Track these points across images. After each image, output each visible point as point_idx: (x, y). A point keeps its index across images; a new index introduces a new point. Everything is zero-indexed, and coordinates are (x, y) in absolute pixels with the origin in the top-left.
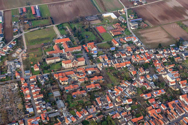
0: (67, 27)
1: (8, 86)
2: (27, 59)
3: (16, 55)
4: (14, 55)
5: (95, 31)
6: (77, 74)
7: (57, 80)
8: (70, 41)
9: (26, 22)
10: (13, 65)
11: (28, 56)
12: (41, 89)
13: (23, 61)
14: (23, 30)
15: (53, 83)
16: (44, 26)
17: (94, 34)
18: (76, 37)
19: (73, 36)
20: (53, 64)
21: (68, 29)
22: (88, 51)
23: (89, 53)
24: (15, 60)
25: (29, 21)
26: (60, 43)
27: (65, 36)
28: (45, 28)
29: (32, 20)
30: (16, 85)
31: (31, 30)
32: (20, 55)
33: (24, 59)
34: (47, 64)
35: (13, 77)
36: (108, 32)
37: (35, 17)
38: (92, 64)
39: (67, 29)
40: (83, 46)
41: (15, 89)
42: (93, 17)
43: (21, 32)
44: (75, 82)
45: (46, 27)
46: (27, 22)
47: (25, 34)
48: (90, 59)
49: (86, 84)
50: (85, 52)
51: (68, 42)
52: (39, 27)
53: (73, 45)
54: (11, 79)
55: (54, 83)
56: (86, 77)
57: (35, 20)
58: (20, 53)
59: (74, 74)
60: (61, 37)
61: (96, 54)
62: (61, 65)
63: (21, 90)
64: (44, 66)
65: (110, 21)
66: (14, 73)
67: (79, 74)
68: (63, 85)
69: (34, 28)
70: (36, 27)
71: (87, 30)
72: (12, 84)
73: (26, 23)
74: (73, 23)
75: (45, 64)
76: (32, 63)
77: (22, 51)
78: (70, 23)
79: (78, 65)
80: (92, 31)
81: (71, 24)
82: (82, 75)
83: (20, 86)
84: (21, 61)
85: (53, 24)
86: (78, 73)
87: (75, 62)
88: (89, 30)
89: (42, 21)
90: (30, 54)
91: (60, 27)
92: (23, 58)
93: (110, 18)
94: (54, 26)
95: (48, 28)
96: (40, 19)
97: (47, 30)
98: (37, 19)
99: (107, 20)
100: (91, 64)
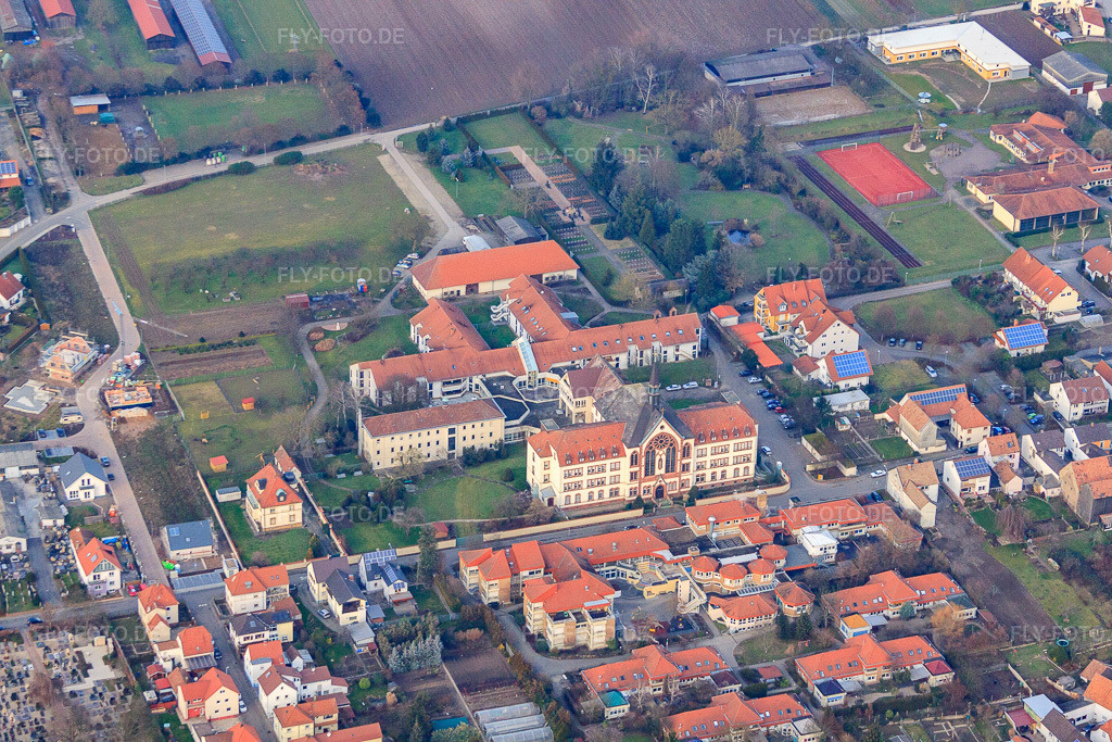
0: (520, 154)
1: (15, 655)
2: (160, 429)
3: (43, 396)
4: (24, 401)
5: (813, 188)
6: (693, 552)
7: (495, 606)
8: (573, 273)
9: (85, 104)
10: (26, 479)
11: (161, 403)
12: (353, 685)
13: (123, 446)
14: (69, 179)
15: (461, 635)
16: (279, 145)
17: (814, 214)
18: (628, 243)
19: (598, 231)
20: (437, 470)
21: (533, 169)
22: (768, 359)
23: (782, 376)
24: (41, 443)
25: (119, 95)
26: (472, 288)
27: (520, 232)
28: (298, 158)
29: (150, 91)
30: (97, 649)
31: (155, 179)
32: (87, 396)
33: (133, 431)
34: (368, 471)
35: (48, 586)
36: (952, 194)
37: (174, 61)
38: (832, 474)
39: (520, 166)
40: (713, 314)
41: (88, 684)
42: (777, 63)
43: (58, 200)
44: (678, 630)
45: (308, 150)
46: (102, 108)
47: (100, 218)
48: (799, 428)
49: (790, 649)
50: (741, 368)
51: (553, 284)
52: (228, 148)
53: (608, 309)
54: (37, 601)
55: (474, 633)
56: (782, 579)
57: (173, 86)
58: (81, 376)
59: (667, 555)
60: (476, 242)
61: (853, 383)
62: (517, 479)
63: (150, 696)
64: (344, 486)
65: (956, 101)
66: (54, 552)
67: (716, 556)
68: (561, 653)
69: (182, 158)
70: (205, 153)
71: (731, 179)
72: (51, 641)
73: (90, 116)
74: (572, 112)
75: (349, 473)
76: (218, 465)
77: (93, 365)
78: (542, 118)
79: (690, 477)
80: (782, 188)
81: (552, 125)
82: (745, 564)
83: (135, 659)
84: (107, 449)
85: (374, 121)
86: (703, 544)
87: (661, 440)
88: (750, 180)
89: (256, 97)
90: (187, 391)
91: (446, 152)
92: (122, 420)
93: (949, 69)
94: (386, 138)
95: (322, 159)
96: (228, 85)
97: (317, 177)
98: (202, 85)
99: (926, 87)
100: (815, 473)
